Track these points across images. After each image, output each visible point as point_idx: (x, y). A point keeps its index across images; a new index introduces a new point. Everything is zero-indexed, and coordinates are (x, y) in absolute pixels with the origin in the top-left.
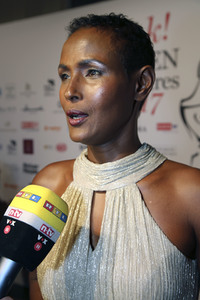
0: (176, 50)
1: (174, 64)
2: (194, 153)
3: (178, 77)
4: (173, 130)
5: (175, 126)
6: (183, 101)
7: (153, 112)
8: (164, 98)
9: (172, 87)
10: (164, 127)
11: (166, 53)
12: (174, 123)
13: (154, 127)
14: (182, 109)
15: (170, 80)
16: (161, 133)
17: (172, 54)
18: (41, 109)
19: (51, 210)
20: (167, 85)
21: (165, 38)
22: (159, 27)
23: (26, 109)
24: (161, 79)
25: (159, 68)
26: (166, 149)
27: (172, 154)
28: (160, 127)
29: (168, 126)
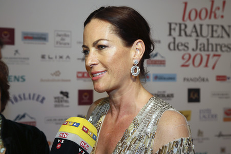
0: (230, 26)
1: (228, 35)
4: (228, 80)
5: (229, 78)
7: (213, 68)
8: (221, 58)
9: (227, 51)
11: (223, 27)
12: (228, 76)
13: (214, 78)
15: (225, 46)
16: (219, 82)
17: (227, 29)
19: (87, 132)
20: (224, 49)
21: (222, 17)
22: (218, 8)
24: (219, 45)
25: (218, 37)
26: (222, 95)
27: (227, 98)
28: (218, 78)
29: (224, 78)
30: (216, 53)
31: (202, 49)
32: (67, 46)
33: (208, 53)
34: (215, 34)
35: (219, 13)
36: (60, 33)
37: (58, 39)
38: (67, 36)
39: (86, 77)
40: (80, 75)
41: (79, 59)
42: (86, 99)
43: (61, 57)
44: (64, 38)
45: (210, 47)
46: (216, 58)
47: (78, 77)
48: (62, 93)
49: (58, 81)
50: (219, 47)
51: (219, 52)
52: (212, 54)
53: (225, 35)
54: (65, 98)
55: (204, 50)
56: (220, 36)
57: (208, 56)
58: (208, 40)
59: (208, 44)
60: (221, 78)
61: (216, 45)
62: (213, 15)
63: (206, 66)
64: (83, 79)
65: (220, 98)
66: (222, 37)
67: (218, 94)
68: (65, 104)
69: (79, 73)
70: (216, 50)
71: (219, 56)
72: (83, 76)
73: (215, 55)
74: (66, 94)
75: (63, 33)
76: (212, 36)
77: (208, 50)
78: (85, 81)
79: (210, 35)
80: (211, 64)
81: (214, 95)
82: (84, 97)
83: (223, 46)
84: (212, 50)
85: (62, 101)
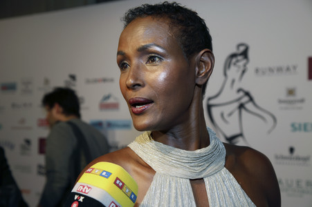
6: (209, 99)
14: (210, 107)
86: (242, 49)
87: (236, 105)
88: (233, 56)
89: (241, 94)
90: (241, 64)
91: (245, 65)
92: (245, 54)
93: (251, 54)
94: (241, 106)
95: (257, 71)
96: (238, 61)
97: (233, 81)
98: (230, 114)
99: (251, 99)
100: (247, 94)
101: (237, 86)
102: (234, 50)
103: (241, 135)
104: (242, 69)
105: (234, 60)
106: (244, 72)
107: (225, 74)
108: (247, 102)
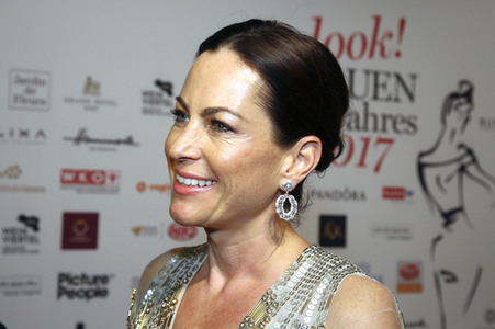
0: (414, 77)
1: (411, 97)
2: (435, 235)
3: (415, 118)
4: (408, 199)
5: (410, 194)
6: (422, 155)
7: (377, 169)
8: (395, 146)
9: (407, 132)
10: (394, 193)
11: (399, 78)
12: (408, 187)
13: (379, 193)
14: (421, 167)
15: (404, 120)
16: (389, 202)
17: (408, 81)
18: (129, 141)
20: (400, 127)
21: (398, 54)
22: (390, 35)
23: (81, 138)
24: (390, 117)
25: (389, 99)
26: (396, 231)
27: (405, 238)
28: (387, 193)
29: (400, 193)
30: (384, 136)
31: (353, 125)
32: (40, 106)
33: (366, 135)
34: (382, 93)
35: (391, 45)
36: (24, 76)
37: (19, 89)
38: (42, 83)
39: (83, 183)
40: (69, 177)
41: (67, 139)
42: (80, 236)
43: (24, 133)
44: (33, 87)
45: (371, 120)
46: (383, 147)
47: (63, 182)
48: (22, 219)
49: (15, 189)
50: (389, 123)
51: (390, 134)
52: (374, 137)
53: (402, 95)
54: (30, 232)
55: (358, 128)
56: (393, 97)
57: (367, 141)
58: (366, 105)
59: (366, 115)
60: (393, 193)
61: (384, 117)
62: (377, 49)
63: (362, 164)
64: (76, 186)
65: (391, 238)
66: (397, 100)
67: (387, 230)
68: (29, 246)
69: (66, 171)
70: (384, 129)
71: (390, 141)
72: (76, 180)
73: (380, 141)
74: (32, 222)
75: (30, 76)
76: (376, 97)
77: (366, 128)
78: (79, 191)
79: (371, 93)
80: (371, 160)
81: (378, 231)
82: (75, 230)
83: (399, 120)
84: (375, 129)
85: (21, 239)
86: (465, 88)
87: (455, 166)
88: (454, 96)
89: (462, 152)
90: (464, 108)
91: (469, 111)
92: (468, 96)
93: (476, 96)
94: (463, 169)
95: (482, 121)
96: (460, 105)
97: (453, 133)
98: (449, 179)
99: (474, 160)
100: (470, 152)
101: (458, 139)
102: (454, 88)
103: (460, 209)
104: (465, 117)
105: (455, 102)
106: (467, 121)
107: (444, 121)
108: (470, 164)
